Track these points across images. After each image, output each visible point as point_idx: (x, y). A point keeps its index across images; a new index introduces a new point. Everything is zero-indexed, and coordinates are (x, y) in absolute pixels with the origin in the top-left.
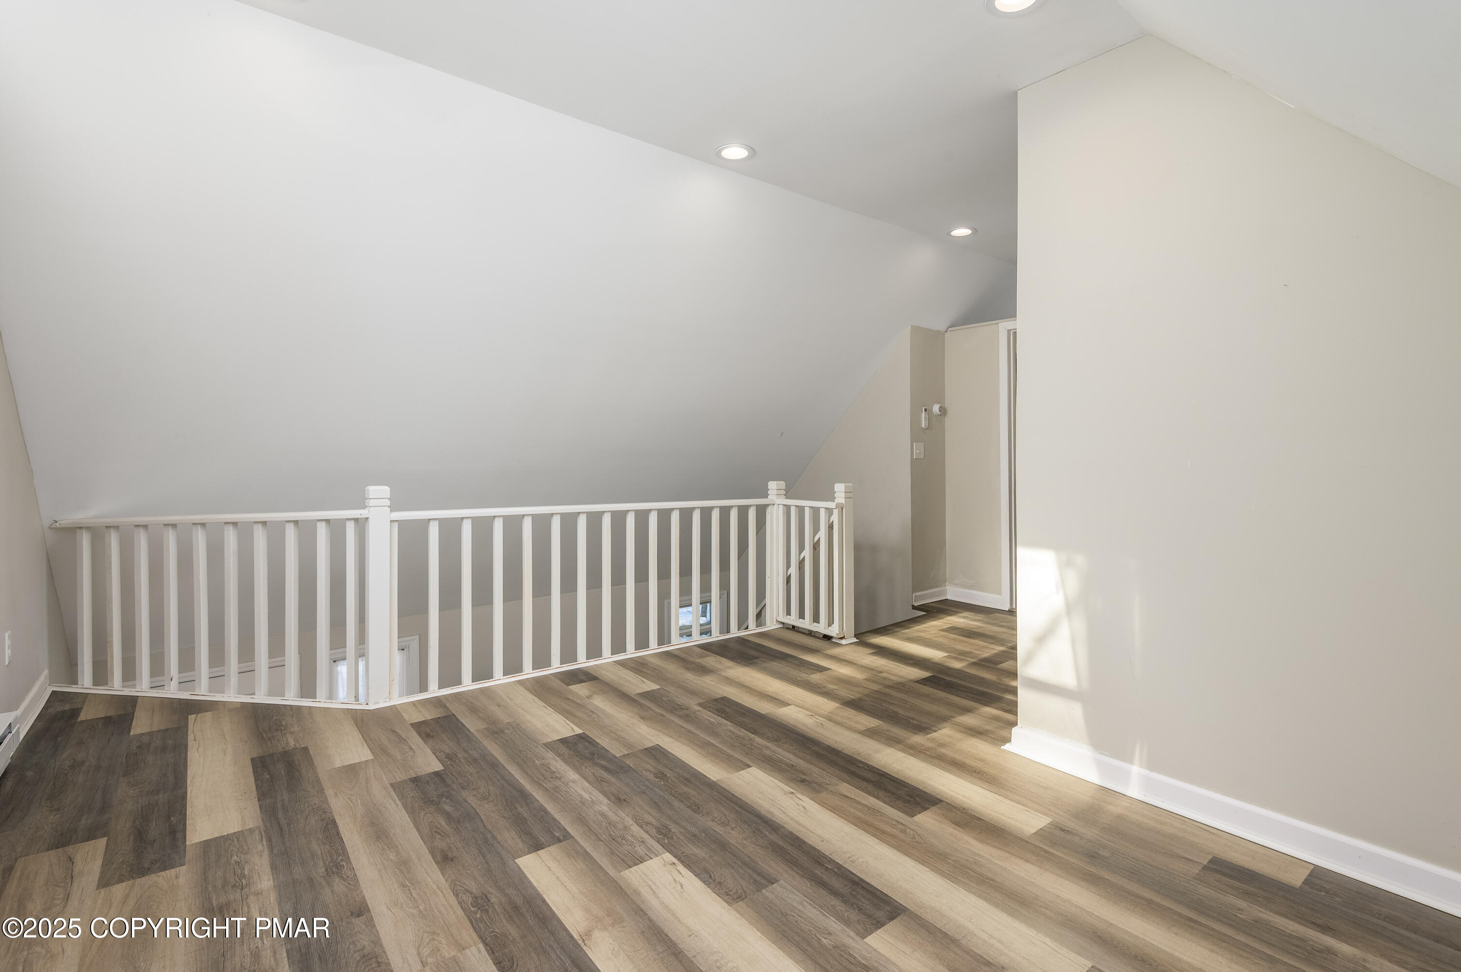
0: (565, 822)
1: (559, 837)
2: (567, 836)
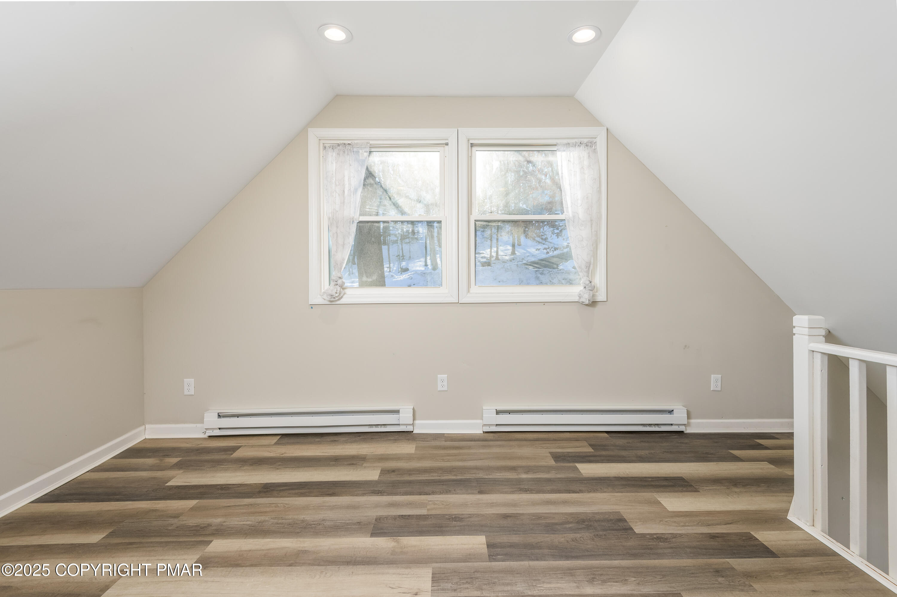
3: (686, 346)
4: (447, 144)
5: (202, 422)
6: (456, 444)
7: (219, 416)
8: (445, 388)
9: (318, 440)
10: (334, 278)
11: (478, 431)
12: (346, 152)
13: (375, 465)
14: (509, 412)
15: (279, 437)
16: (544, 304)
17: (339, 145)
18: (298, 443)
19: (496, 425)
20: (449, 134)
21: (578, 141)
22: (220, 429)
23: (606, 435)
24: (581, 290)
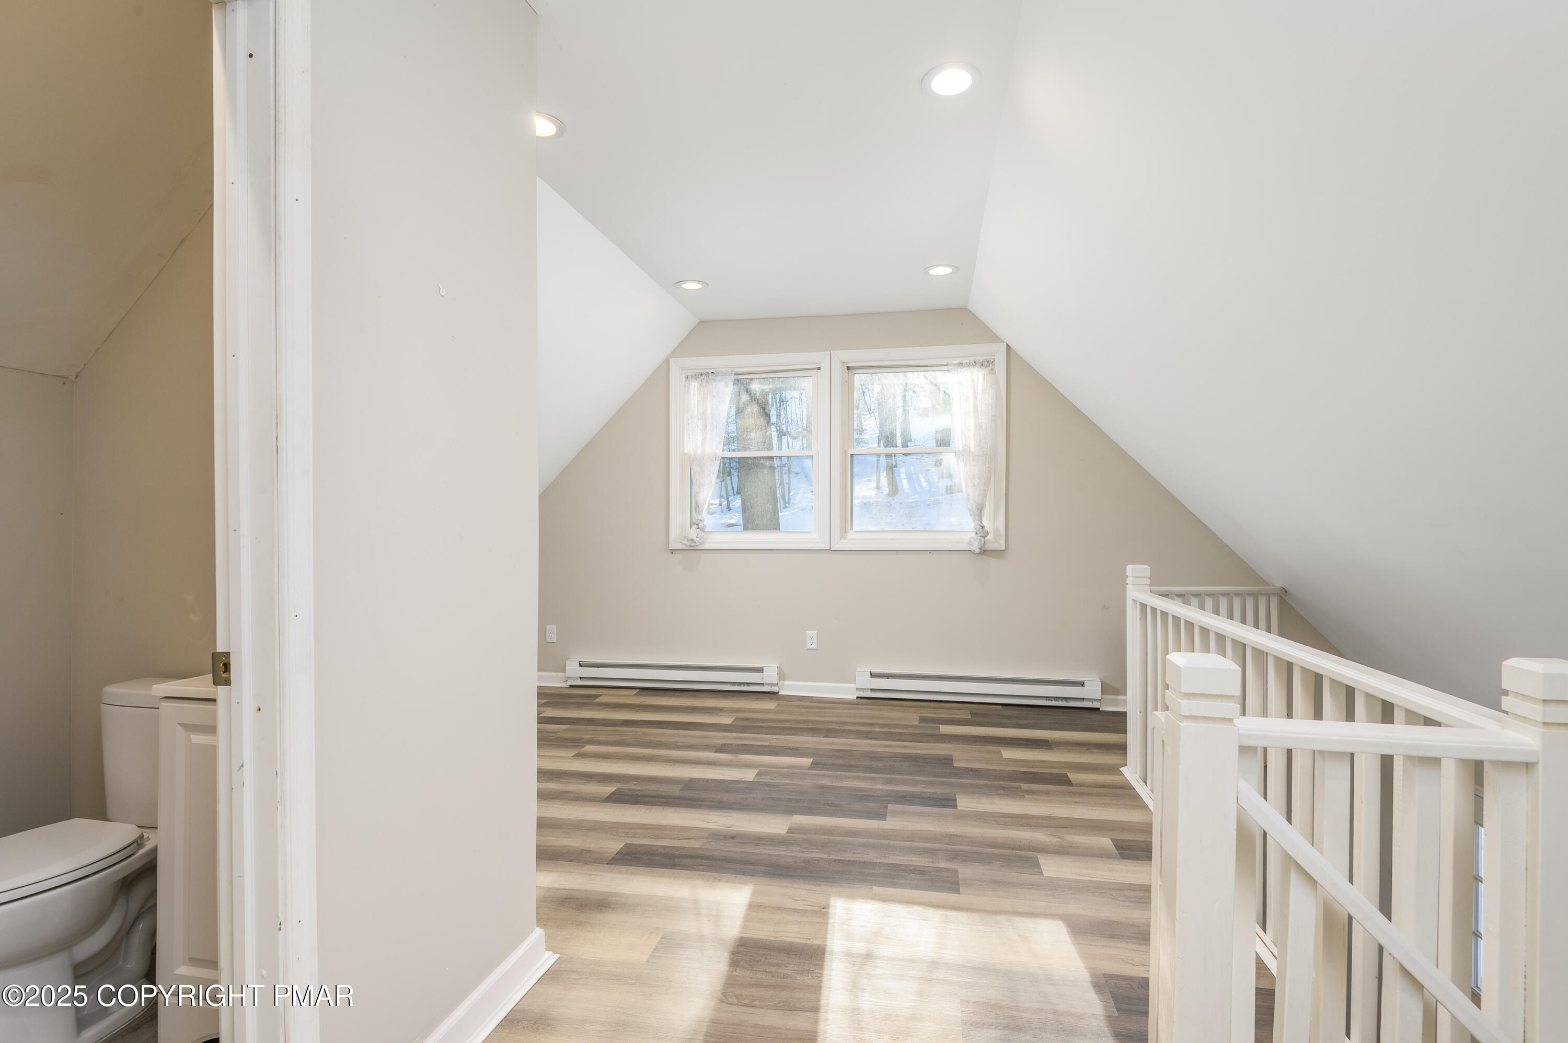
0: (810, 771)
1: (810, 768)
2: (809, 770)
3: (1104, 606)
4: (819, 369)
5: (564, 670)
6: (822, 705)
7: (581, 665)
8: (815, 646)
9: (678, 694)
10: (695, 521)
11: (852, 696)
12: (709, 383)
13: (731, 714)
14: (888, 676)
15: (638, 690)
16: (930, 553)
17: (702, 374)
18: (657, 696)
19: (871, 689)
20: (822, 358)
21: (973, 359)
22: (581, 678)
23: (1000, 707)
24: (972, 537)
